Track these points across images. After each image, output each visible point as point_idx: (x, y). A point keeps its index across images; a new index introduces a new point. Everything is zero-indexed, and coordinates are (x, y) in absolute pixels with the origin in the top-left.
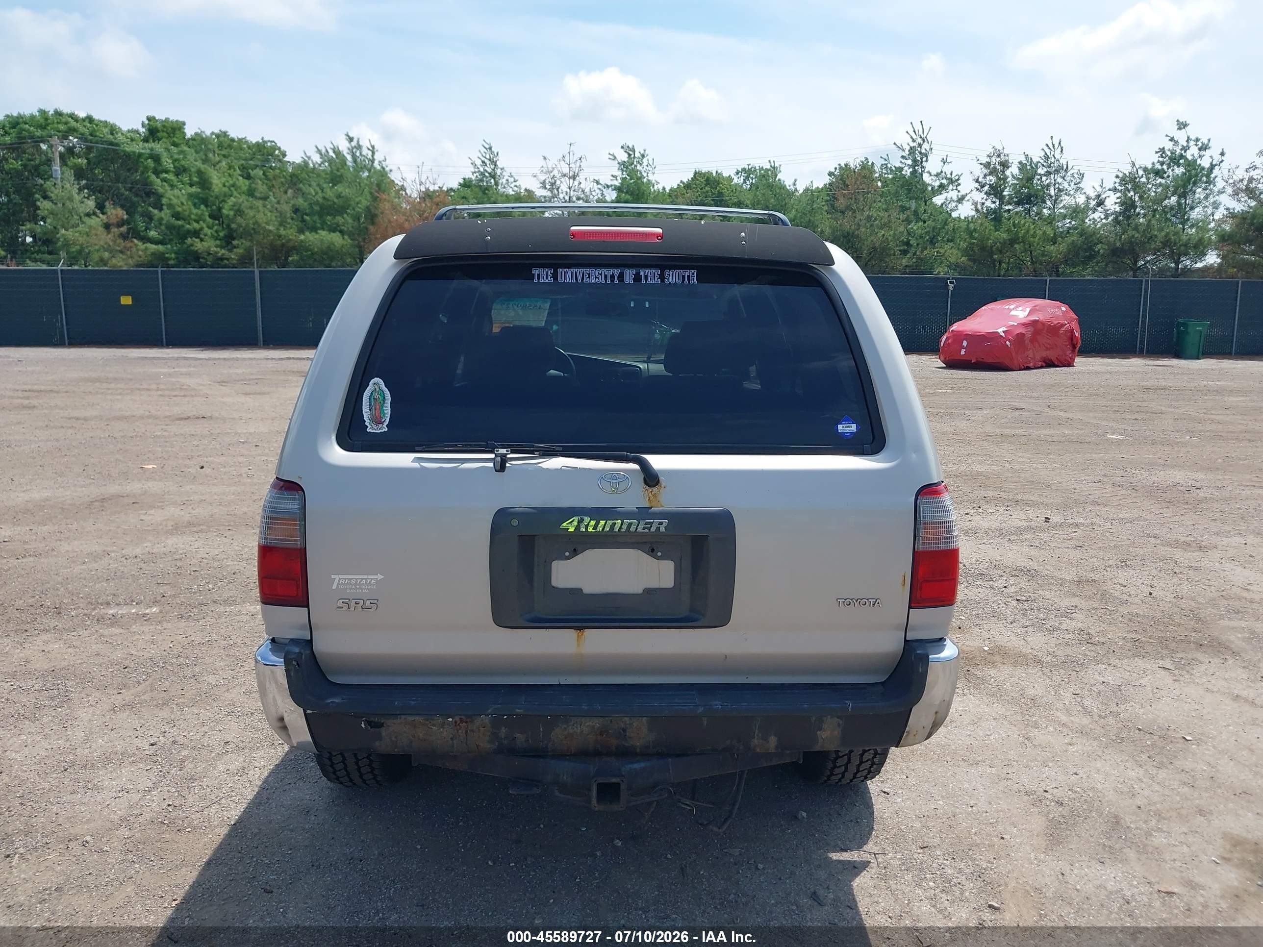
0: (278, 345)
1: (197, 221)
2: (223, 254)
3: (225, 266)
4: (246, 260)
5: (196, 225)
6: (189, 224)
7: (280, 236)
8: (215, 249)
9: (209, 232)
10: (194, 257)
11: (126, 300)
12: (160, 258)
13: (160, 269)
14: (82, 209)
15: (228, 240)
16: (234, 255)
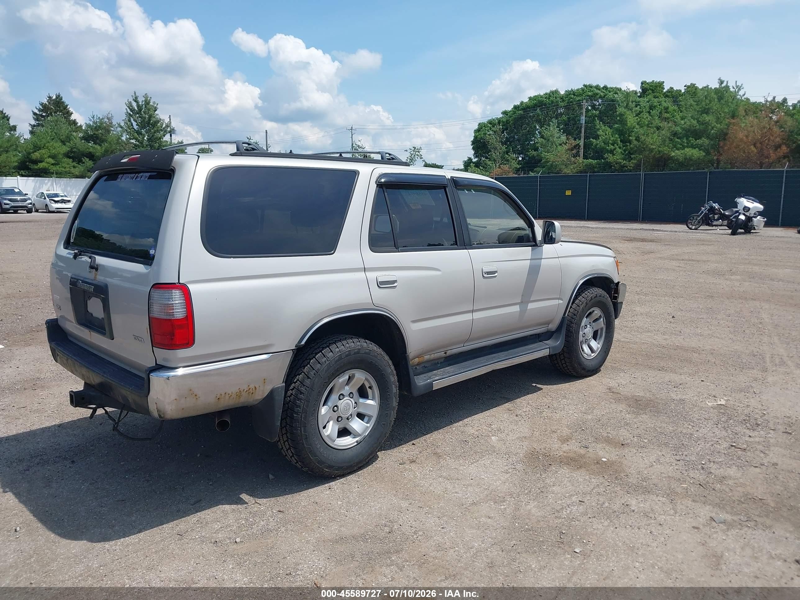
0: (650, 221)
1: (613, 145)
2: (625, 164)
3: (625, 171)
4: (637, 167)
5: (612, 147)
6: (609, 146)
7: (659, 152)
8: (620, 160)
9: (620, 151)
10: (608, 166)
11: (568, 193)
12: (590, 168)
13: (588, 175)
14: (558, 142)
15: (628, 155)
16: (631, 164)
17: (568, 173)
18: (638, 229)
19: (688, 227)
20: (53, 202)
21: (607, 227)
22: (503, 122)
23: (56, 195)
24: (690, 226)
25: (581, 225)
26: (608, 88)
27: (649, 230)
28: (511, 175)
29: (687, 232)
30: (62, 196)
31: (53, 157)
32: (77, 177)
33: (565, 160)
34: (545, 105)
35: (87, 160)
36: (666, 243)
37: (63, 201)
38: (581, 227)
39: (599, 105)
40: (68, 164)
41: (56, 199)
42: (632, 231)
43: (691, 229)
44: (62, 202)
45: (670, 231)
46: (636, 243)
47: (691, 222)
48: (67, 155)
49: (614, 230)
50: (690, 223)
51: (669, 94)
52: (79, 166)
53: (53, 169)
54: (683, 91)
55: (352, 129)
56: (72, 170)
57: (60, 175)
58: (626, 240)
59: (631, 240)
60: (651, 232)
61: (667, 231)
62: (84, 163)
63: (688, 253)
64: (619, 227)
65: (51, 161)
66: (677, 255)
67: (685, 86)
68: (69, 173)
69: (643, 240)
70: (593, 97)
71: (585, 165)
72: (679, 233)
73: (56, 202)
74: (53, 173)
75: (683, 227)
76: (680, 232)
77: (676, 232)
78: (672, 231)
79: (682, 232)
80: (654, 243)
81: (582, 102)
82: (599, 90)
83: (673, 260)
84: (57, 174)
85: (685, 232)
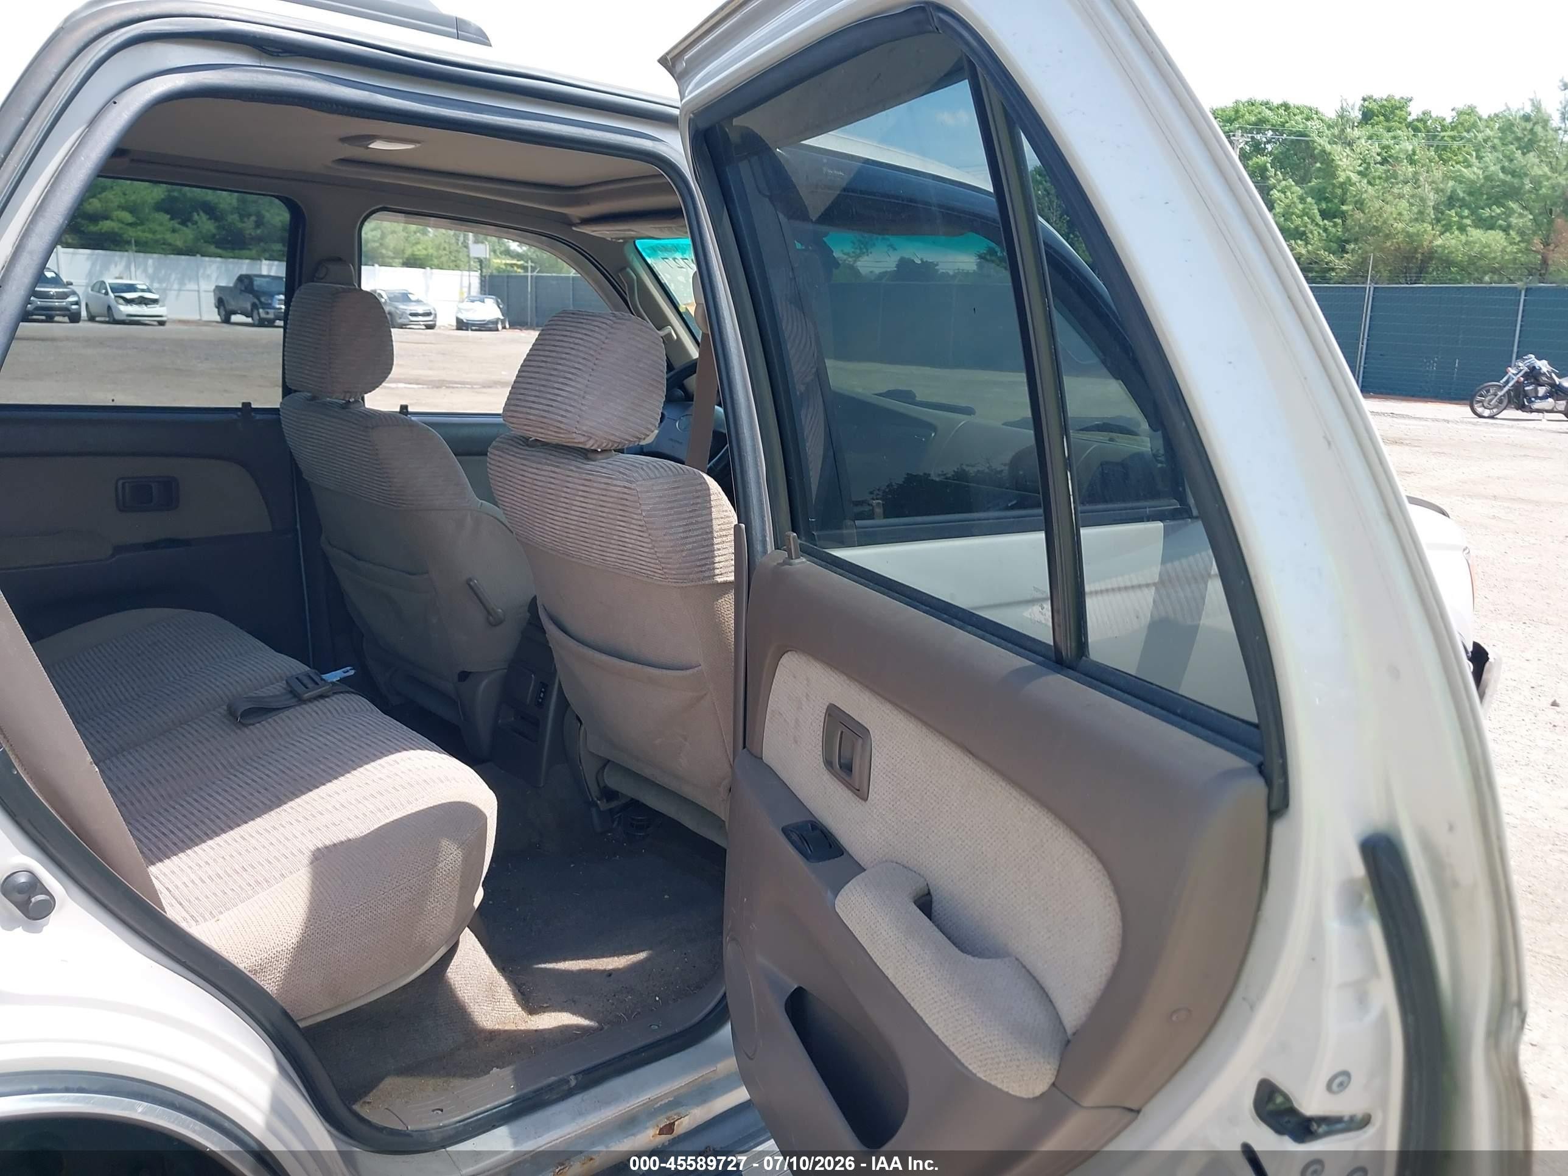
4: (1358, 272)
7: (1411, 236)
19: (1474, 412)
20: (121, 301)
23: (132, 288)
24: (1480, 410)
26: (1289, 108)
27: (1383, 413)
29: (1474, 424)
30: (143, 291)
31: (132, 209)
32: (179, 252)
35: (204, 217)
36: (1436, 449)
37: (143, 301)
39: (1268, 142)
40: (161, 224)
41: (128, 295)
43: (1480, 416)
44: (140, 303)
45: (1433, 420)
47: (1482, 401)
48: (160, 207)
50: (1479, 402)
51: (1419, 125)
52: (185, 228)
53: (131, 233)
54: (1449, 120)
56: (169, 237)
57: (144, 247)
60: (1389, 419)
61: (1426, 420)
62: (196, 223)
65: (128, 217)
67: (1453, 110)
68: (164, 244)
70: (1257, 125)
72: (1455, 426)
73: (129, 302)
74: (129, 243)
75: (1464, 411)
76: (1456, 422)
77: (1448, 422)
78: (1437, 420)
79: (1460, 422)
80: (1407, 448)
81: (1234, 136)
82: (1270, 109)
84: (137, 243)
85: (1470, 422)
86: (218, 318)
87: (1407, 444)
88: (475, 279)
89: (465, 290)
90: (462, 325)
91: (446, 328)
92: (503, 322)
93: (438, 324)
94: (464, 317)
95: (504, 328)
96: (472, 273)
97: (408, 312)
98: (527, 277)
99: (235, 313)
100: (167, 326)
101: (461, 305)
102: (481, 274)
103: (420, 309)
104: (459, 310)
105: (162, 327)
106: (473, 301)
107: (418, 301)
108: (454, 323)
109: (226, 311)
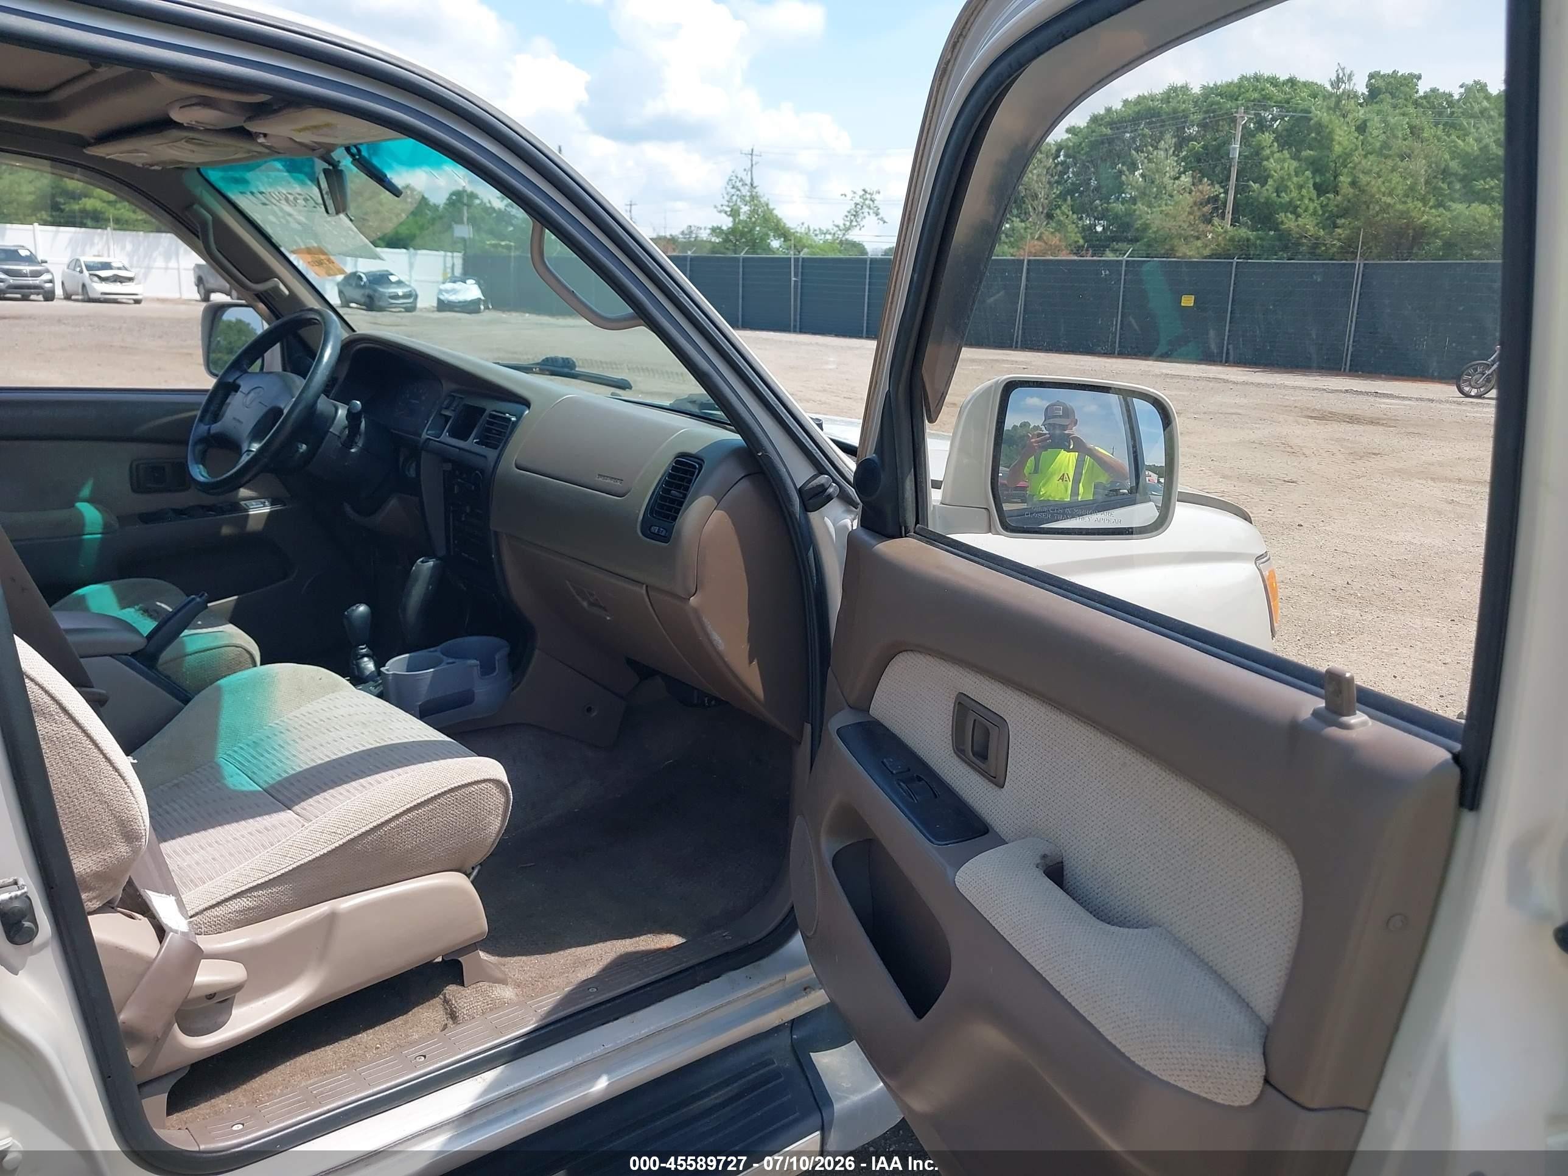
2: (1320, 238)
3: (1322, 256)
4: (1349, 248)
7: (1402, 213)
8: (1311, 230)
9: (1311, 206)
10: (1284, 242)
11: (1188, 301)
12: (1244, 248)
13: (1234, 262)
14: (1174, 186)
15: (1330, 221)
16: (1334, 241)
17: (1190, 257)
18: (1341, 391)
19: (1461, 391)
20: (96, 279)
21: (1269, 382)
22: (1068, 148)
23: (107, 266)
24: (1467, 389)
25: (1211, 376)
26: (1294, 85)
27: (1367, 393)
28: (1064, 256)
29: (1459, 404)
30: (119, 269)
33: (1185, 226)
34: (1159, 115)
36: (1411, 430)
37: (118, 279)
38: (1209, 379)
39: (1274, 119)
41: (104, 273)
42: (1326, 394)
43: (1467, 395)
44: (115, 281)
45: (1417, 399)
46: (1335, 425)
47: (1469, 380)
49: (1283, 391)
50: (1465, 381)
51: (1427, 101)
54: (1456, 96)
55: (752, 154)
57: (123, 224)
58: (1311, 417)
59: (1324, 417)
60: (1372, 399)
61: (1410, 399)
63: (1469, 460)
64: (1297, 384)
66: (1441, 464)
67: (1461, 86)
69: (1353, 419)
70: (1263, 103)
71: (1230, 240)
72: (1438, 405)
73: (104, 280)
74: (108, 220)
75: (1451, 390)
76: (1440, 402)
77: (1432, 401)
78: (1421, 399)
79: (1447, 402)
80: (1381, 428)
81: (1237, 112)
82: (1277, 86)
83: (1433, 479)
84: (116, 221)
85: (1454, 402)
86: (198, 297)
87: (1383, 424)
88: (458, 259)
89: (449, 270)
90: (443, 306)
91: (427, 310)
92: (485, 302)
93: (419, 305)
94: (445, 297)
95: (487, 308)
96: (455, 254)
97: (387, 295)
98: (510, 257)
99: (214, 291)
100: (143, 304)
101: (442, 287)
102: (464, 255)
103: (400, 292)
104: (441, 291)
105: (137, 305)
106: (454, 282)
107: (399, 283)
108: (435, 304)
109: (205, 289)
